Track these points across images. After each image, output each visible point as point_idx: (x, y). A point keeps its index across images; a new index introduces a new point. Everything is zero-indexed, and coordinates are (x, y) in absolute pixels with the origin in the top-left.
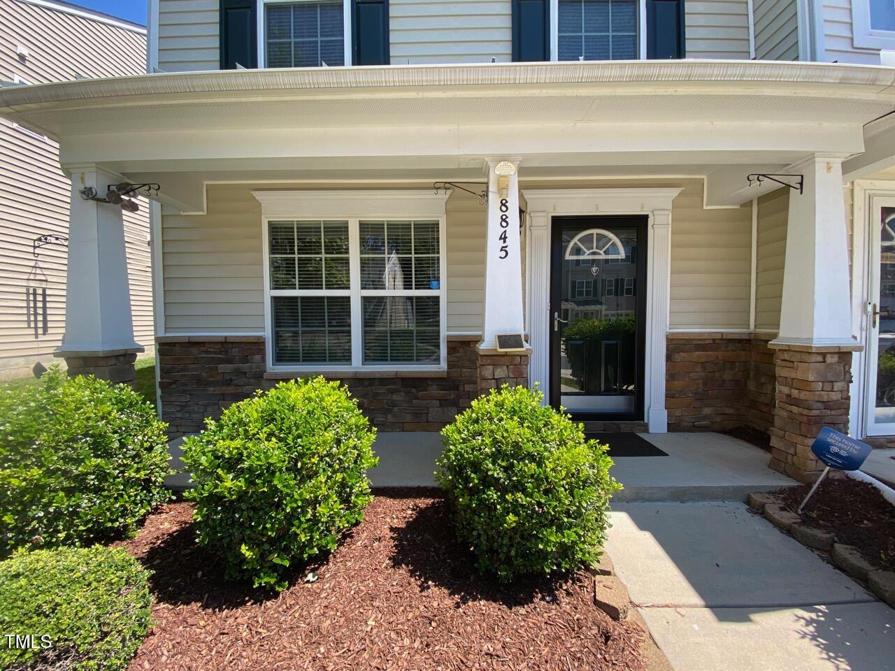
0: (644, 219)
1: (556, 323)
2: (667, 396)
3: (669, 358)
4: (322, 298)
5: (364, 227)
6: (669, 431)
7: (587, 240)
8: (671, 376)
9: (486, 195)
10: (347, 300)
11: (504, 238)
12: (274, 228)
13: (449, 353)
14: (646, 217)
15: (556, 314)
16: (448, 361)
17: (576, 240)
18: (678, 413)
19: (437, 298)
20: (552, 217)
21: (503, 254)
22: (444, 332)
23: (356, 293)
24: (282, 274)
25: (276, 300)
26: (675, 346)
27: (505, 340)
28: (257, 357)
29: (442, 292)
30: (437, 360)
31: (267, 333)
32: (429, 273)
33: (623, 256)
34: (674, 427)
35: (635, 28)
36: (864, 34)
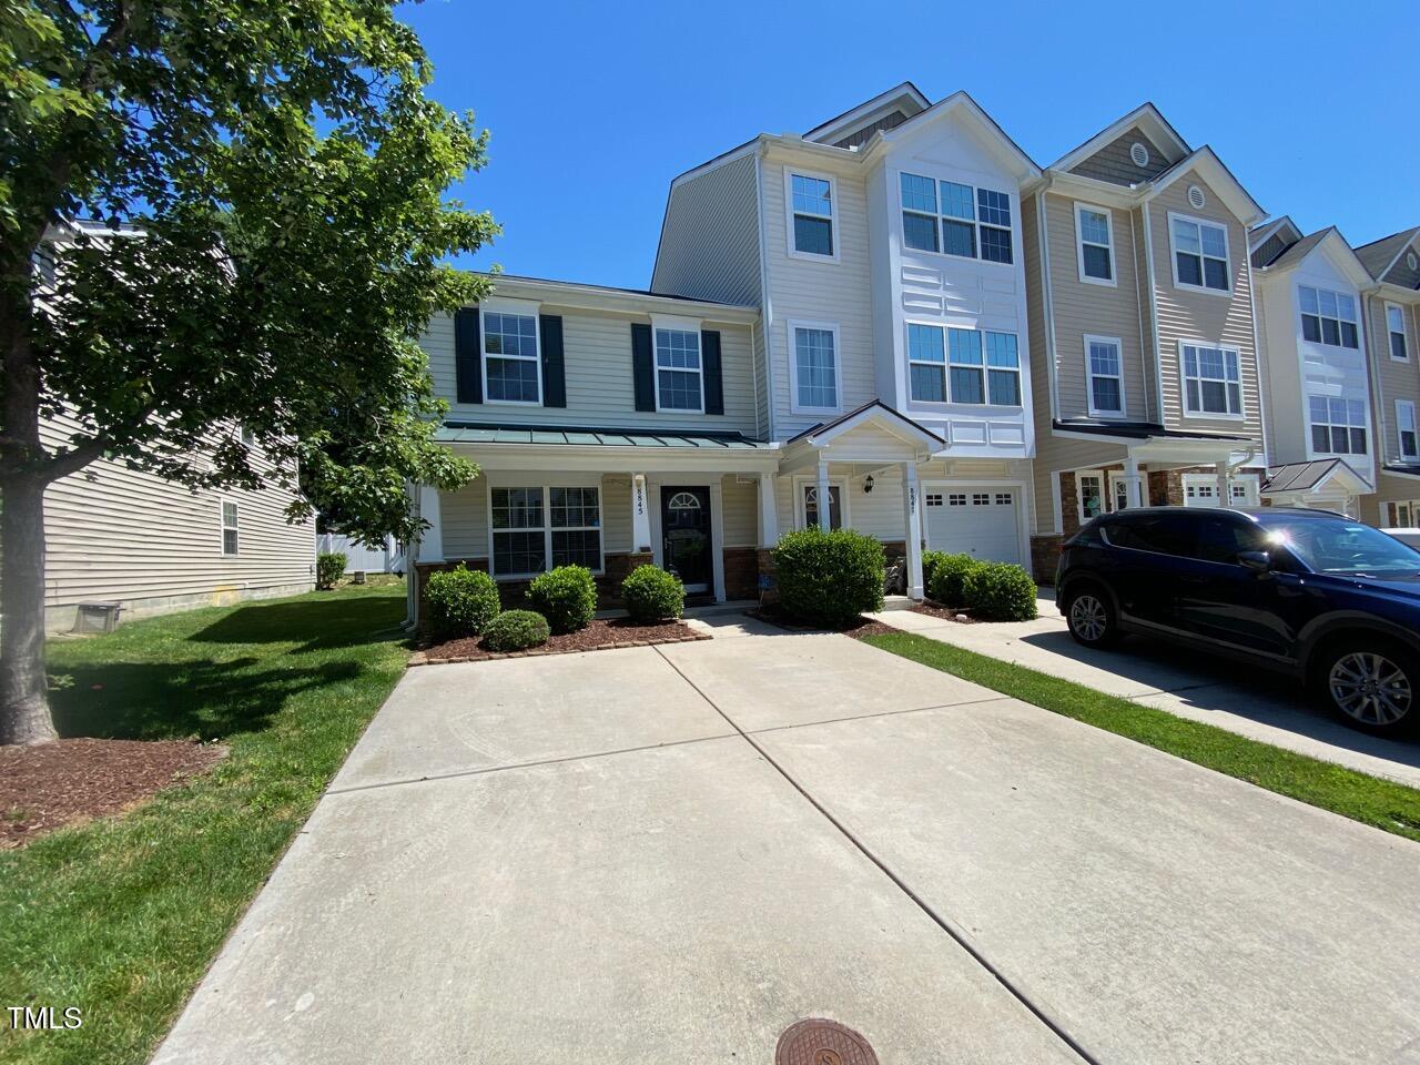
0: (707, 488)
1: (666, 544)
2: (725, 582)
3: (725, 561)
4: (526, 533)
5: (553, 490)
6: (727, 601)
7: (680, 498)
8: (727, 571)
9: (631, 486)
10: (542, 534)
11: (640, 505)
12: (494, 491)
13: (607, 564)
14: (709, 487)
15: (667, 539)
16: (605, 568)
17: (674, 498)
18: (731, 590)
19: (598, 531)
20: (661, 486)
21: (640, 511)
22: (603, 552)
23: (548, 529)
24: (501, 517)
25: (495, 534)
26: (728, 554)
27: (643, 549)
29: (600, 528)
30: (599, 569)
31: (491, 556)
32: (592, 517)
33: (699, 507)
34: (729, 598)
35: (699, 389)
36: (795, 407)
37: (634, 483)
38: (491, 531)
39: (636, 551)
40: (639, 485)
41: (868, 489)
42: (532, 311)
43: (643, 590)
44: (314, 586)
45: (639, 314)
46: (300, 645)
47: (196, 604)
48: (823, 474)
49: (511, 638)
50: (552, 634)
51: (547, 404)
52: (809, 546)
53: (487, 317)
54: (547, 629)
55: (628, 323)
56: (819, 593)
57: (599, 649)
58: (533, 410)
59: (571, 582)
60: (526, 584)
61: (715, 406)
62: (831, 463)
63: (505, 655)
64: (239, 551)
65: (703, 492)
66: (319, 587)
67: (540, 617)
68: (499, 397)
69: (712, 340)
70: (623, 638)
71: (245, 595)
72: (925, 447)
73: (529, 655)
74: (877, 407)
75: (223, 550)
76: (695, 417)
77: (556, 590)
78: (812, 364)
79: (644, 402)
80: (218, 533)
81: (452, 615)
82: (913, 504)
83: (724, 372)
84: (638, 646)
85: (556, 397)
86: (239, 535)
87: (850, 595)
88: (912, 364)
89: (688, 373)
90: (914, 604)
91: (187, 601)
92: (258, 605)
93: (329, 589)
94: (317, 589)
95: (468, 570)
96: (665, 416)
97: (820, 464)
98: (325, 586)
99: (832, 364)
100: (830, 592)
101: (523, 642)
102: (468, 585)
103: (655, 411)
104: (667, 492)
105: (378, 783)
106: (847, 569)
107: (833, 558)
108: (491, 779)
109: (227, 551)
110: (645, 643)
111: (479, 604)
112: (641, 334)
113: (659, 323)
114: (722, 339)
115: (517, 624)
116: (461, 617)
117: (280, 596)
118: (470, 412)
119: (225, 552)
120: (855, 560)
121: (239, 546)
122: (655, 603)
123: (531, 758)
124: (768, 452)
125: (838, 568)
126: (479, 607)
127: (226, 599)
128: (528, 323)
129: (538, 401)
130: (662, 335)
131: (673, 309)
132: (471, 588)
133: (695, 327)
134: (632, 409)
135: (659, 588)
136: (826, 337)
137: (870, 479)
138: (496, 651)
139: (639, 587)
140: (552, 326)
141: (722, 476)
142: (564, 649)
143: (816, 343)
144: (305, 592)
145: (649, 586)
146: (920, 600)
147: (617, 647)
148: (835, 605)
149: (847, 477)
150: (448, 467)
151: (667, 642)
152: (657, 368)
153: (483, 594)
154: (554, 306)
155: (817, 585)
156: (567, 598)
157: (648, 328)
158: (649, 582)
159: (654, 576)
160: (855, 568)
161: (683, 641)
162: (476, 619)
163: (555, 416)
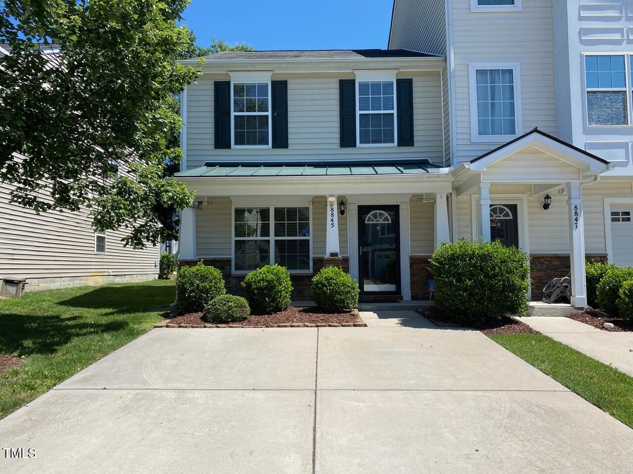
0: (398, 206)
1: (361, 251)
2: (411, 284)
3: (411, 267)
5: (276, 210)
6: (412, 300)
7: (375, 216)
8: (412, 275)
9: (326, 206)
10: (268, 241)
11: (332, 221)
12: (236, 211)
13: (313, 265)
14: (399, 205)
15: (361, 247)
16: (313, 269)
17: (369, 215)
18: (416, 291)
19: (308, 240)
20: (358, 206)
21: (332, 226)
22: (311, 256)
23: (272, 238)
25: (236, 241)
26: (414, 261)
27: (332, 255)
28: (228, 267)
29: (310, 238)
30: (309, 268)
31: (233, 257)
32: (304, 229)
33: (390, 222)
34: (414, 298)
35: (393, 126)
36: (475, 137)
37: (328, 204)
38: (234, 239)
39: (327, 256)
40: (332, 205)
41: (546, 206)
42: (265, 79)
43: (324, 285)
44: (157, 276)
45: (345, 73)
46: (110, 310)
47: (78, 283)
48: (485, 193)
49: (220, 313)
50: (251, 314)
51: (274, 146)
52: (453, 254)
53: (236, 86)
54: (248, 309)
55: (337, 80)
56: (460, 295)
57: (279, 326)
58: (265, 151)
59: (270, 277)
60: (242, 278)
61: (407, 139)
62: (492, 184)
63: (214, 325)
64: (106, 250)
65: (394, 210)
66: (160, 277)
67: (243, 300)
68: (242, 143)
69: (405, 87)
70: (301, 320)
71: (109, 280)
72: (588, 168)
73: (230, 327)
74: (535, 135)
75: (95, 250)
76: (390, 149)
77: (259, 282)
78: (493, 99)
79: (347, 139)
80: (93, 238)
81: (189, 296)
82: (576, 220)
83: (415, 111)
84: (307, 326)
85: (281, 141)
86: (106, 240)
87: (490, 299)
88: (588, 92)
89: (384, 114)
90: (575, 311)
91: (72, 281)
92: (114, 286)
93: (167, 278)
94: (159, 278)
95: (205, 265)
96: (364, 150)
97: (481, 185)
98: (165, 277)
99: (512, 98)
100: (471, 295)
101: (228, 317)
102: (201, 276)
103: (356, 146)
104: (363, 210)
105: (81, 388)
106: (487, 275)
107: (475, 266)
108: (138, 394)
109: (98, 250)
110: (314, 325)
111: (207, 289)
112: (347, 88)
113: (361, 78)
114: (414, 84)
115: (225, 305)
116: (195, 297)
117: (133, 282)
118: (223, 155)
119: (97, 251)
120: (493, 268)
121: (106, 247)
122: (332, 296)
123: (169, 386)
124: (439, 176)
125: (479, 274)
126: (207, 291)
127: (96, 282)
128: (263, 87)
129: (268, 144)
130: (364, 87)
131: (372, 66)
132: (203, 278)
133: (391, 77)
134: (338, 146)
135: (335, 285)
136: (507, 76)
137: (548, 197)
138: (210, 322)
139: (321, 283)
140: (280, 88)
141: (410, 196)
142: (256, 325)
143: (496, 80)
144: (151, 280)
145: (329, 283)
146: (582, 309)
147: (292, 326)
148: (475, 307)
149: (525, 195)
150: (171, 194)
151: (330, 326)
152: (358, 112)
153: (211, 282)
154: (281, 73)
155: (458, 289)
156: (266, 287)
157: (352, 82)
158: (328, 279)
159: (331, 275)
160: (495, 275)
161: (342, 326)
162: (205, 300)
163: (281, 155)
